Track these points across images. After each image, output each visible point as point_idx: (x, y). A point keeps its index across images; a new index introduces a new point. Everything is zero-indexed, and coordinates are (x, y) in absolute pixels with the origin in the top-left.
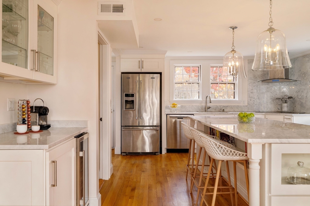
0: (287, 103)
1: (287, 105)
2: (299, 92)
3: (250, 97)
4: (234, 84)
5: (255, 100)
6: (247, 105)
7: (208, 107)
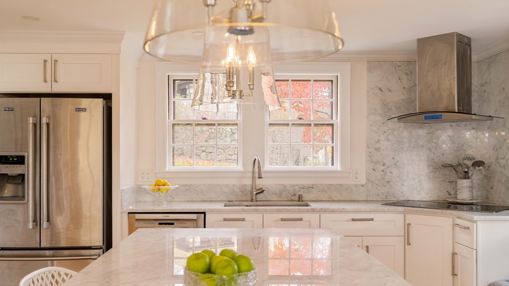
0: (468, 178)
1: (470, 184)
2: (501, 148)
3: (372, 162)
4: (332, 125)
5: (388, 171)
6: (363, 182)
7: (257, 190)
